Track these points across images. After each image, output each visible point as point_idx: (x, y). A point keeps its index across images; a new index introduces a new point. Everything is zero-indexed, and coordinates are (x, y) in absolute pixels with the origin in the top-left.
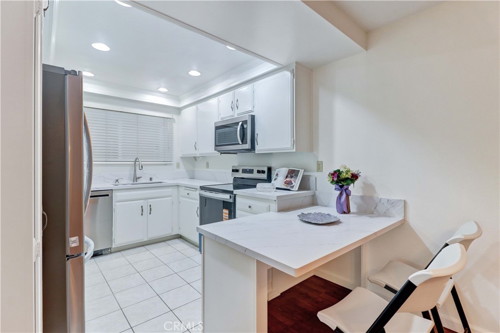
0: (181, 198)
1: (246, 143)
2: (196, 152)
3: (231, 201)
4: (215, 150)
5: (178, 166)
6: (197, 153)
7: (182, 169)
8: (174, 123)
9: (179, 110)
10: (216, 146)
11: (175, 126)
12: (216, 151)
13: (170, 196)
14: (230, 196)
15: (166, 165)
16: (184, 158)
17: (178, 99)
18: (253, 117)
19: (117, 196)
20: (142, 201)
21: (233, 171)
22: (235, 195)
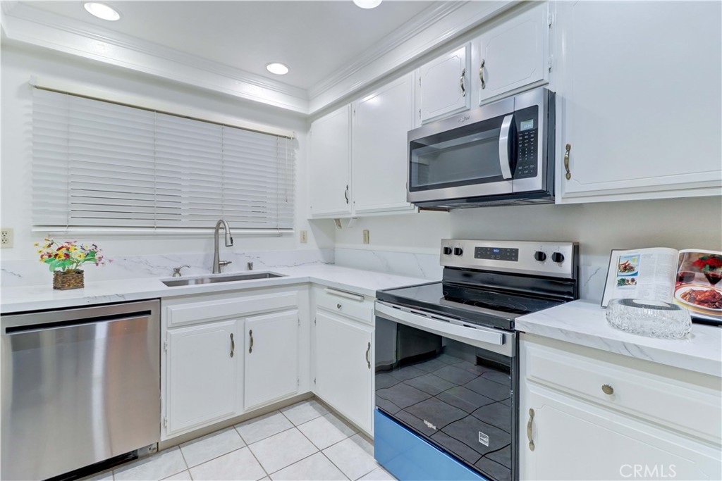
0: (319, 313)
1: (535, 174)
2: (347, 208)
3: (507, 351)
4: (408, 201)
5: (304, 238)
6: (351, 211)
7: (312, 245)
8: (297, 148)
9: (305, 122)
10: (412, 189)
11: (298, 154)
12: (409, 204)
13: (295, 308)
14: (504, 337)
15: (280, 235)
16: (317, 223)
17: (305, 95)
18: (551, 99)
19: (172, 312)
20: (232, 322)
21: (447, 251)
22: (518, 333)
